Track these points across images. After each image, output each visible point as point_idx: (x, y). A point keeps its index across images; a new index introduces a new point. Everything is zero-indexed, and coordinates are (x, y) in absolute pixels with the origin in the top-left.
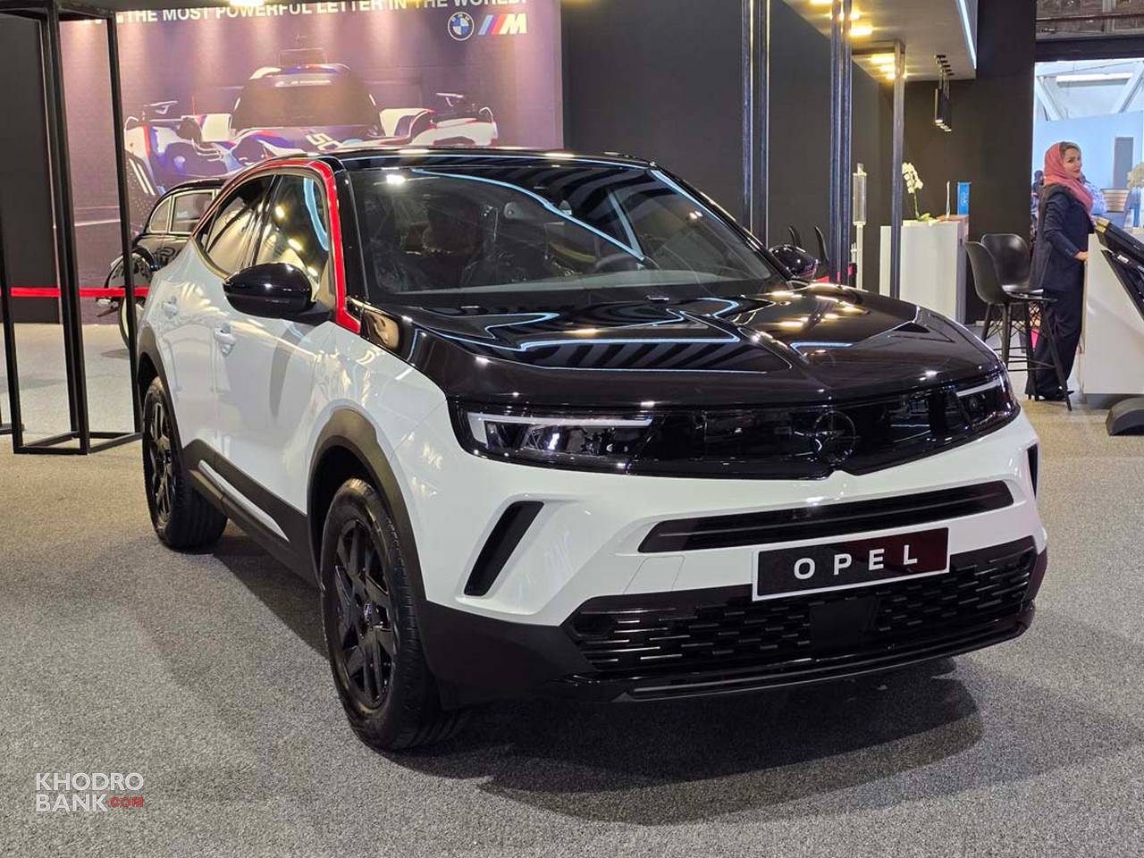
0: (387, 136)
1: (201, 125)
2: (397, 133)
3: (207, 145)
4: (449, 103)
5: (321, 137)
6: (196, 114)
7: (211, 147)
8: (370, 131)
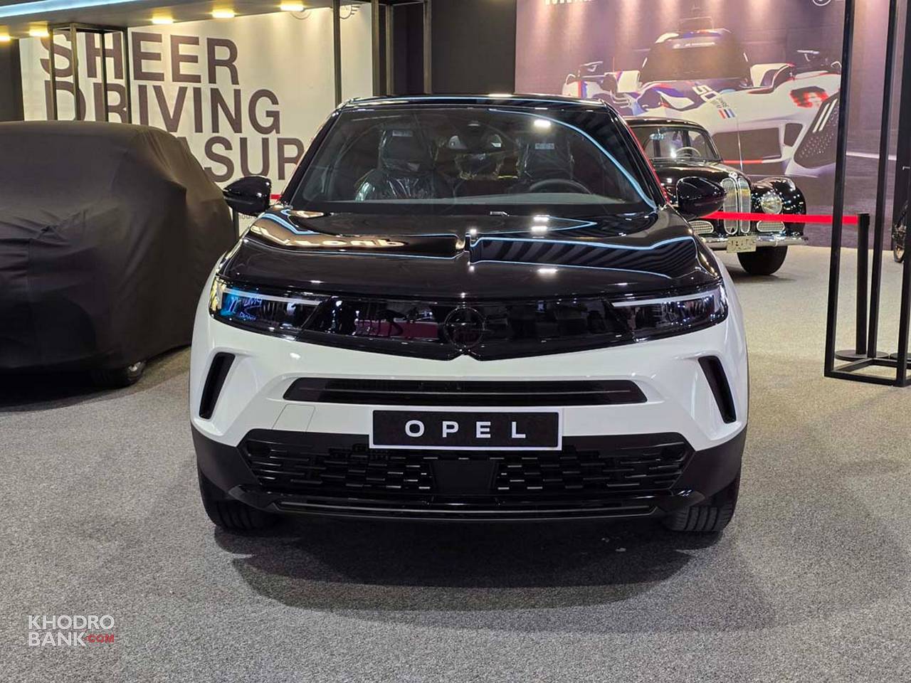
0: (755, 86)
1: (618, 80)
2: (762, 84)
3: (621, 95)
4: (807, 58)
5: (704, 88)
6: (615, 71)
7: (623, 97)
8: (741, 82)
